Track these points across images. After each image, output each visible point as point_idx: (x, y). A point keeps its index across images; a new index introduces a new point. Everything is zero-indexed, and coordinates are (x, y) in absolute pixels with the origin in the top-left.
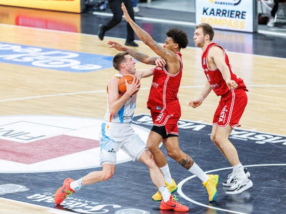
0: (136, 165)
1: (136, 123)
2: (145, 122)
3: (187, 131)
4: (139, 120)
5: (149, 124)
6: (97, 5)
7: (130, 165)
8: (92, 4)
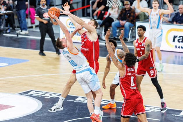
0: (28, 118)
1: (28, 95)
2: (32, 94)
3: (55, 99)
4: (29, 93)
5: (34, 95)
6: (5, 30)
7: (24, 119)
8: (3, 29)
